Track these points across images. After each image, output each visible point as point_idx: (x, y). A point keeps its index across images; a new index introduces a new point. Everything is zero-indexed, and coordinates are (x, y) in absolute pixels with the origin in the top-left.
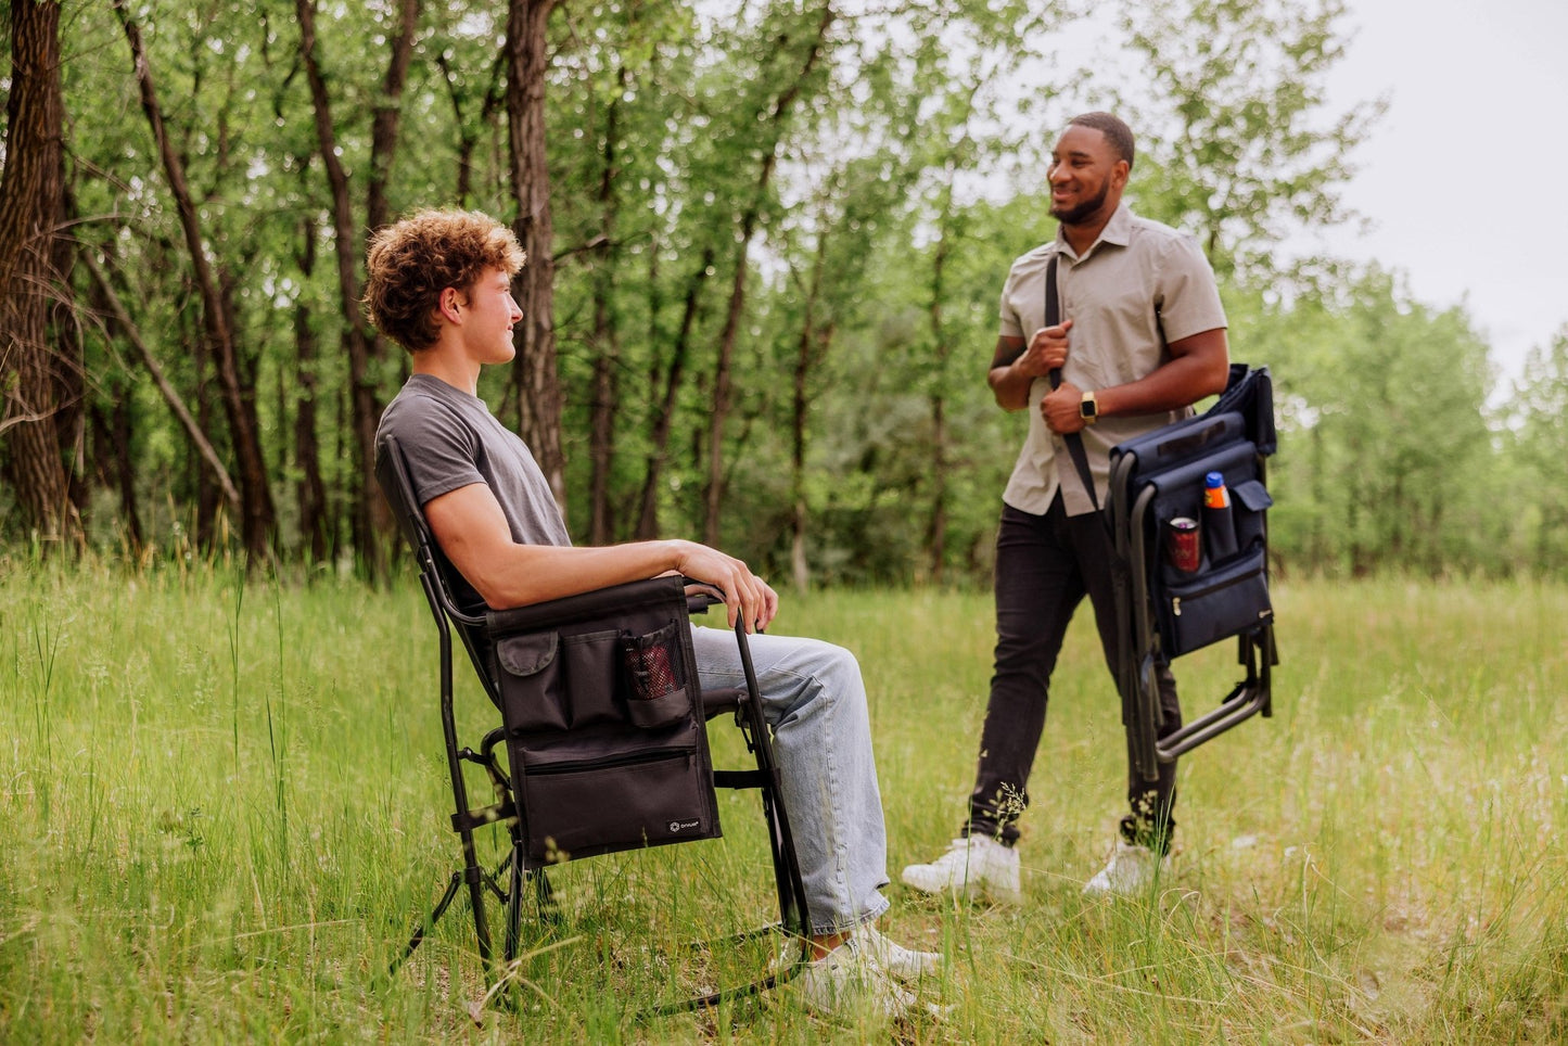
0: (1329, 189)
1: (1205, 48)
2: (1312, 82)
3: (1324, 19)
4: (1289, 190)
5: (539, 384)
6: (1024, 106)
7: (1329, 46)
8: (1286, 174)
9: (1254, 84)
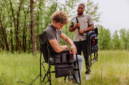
0: (98, 19)
1: (88, 8)
2: (96, 11)
3: (97, 6)
4: (95, 19)
5: (34, 35)
6: (73, 13)
7: (97, 8)
8: (94, 18)
9: (92, 11)
